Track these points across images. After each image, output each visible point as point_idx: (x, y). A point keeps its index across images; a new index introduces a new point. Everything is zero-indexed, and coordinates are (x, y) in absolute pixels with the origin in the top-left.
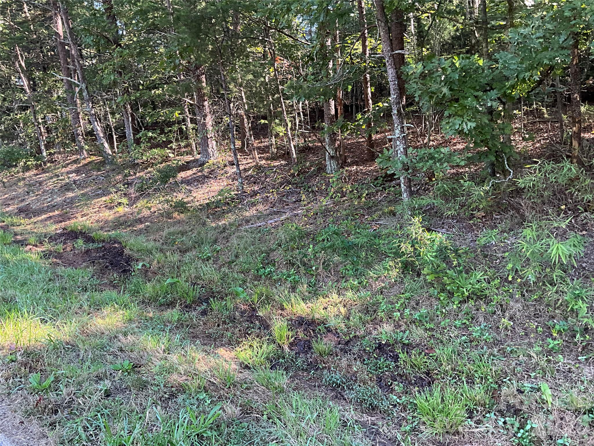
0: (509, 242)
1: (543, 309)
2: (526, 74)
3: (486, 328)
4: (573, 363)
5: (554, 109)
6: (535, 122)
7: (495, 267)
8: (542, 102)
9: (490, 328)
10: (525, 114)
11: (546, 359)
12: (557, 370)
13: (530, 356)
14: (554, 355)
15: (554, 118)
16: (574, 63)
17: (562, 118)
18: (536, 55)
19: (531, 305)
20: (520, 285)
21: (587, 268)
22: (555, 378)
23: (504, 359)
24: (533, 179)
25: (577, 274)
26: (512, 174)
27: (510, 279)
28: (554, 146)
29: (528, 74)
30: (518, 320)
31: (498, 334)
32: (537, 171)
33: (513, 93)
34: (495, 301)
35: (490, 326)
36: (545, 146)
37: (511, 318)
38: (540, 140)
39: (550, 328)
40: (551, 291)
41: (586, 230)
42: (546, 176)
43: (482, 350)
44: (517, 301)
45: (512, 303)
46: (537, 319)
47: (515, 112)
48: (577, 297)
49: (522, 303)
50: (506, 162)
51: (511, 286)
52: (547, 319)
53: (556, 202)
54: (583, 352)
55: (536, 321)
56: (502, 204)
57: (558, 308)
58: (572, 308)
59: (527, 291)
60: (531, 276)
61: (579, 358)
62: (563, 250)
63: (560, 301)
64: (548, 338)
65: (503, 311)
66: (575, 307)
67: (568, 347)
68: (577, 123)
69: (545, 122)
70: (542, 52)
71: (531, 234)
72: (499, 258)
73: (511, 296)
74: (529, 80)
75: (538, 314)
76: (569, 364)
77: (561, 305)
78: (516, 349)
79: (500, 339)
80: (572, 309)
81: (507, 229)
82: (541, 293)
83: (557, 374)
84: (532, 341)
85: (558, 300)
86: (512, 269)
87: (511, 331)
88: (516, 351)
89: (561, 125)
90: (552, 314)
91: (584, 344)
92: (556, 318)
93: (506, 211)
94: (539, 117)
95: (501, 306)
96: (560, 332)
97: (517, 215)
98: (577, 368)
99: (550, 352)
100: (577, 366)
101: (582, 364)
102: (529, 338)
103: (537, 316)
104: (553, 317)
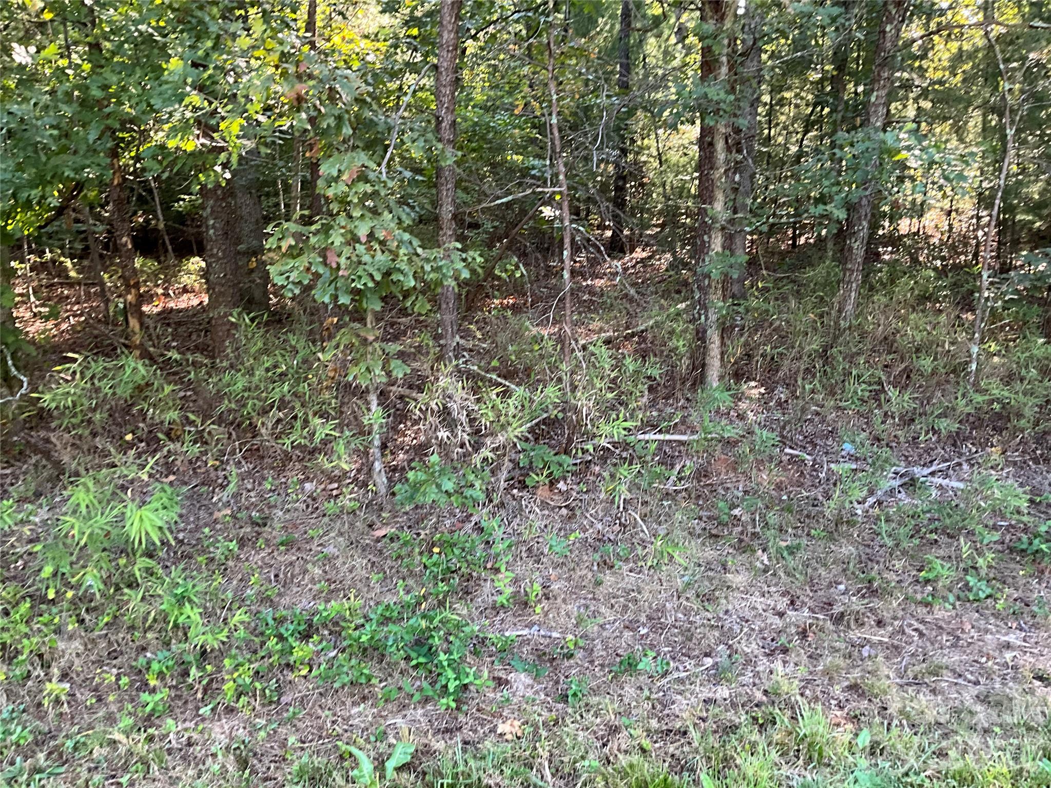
0: (37, 520)
1: (123, 639)
2: (33, 192)
3: (14, 715)
4: (192, 725)
5: (86, 263)
6: (52, 285)
7: (15, 578)
8: (62, 247)
9: (24, 711)
10: (32, 270)
11: (145, 735)
12: (168, 750)
13: (113, 743)
14: (157, 722)
15: (88, 278)
16: (116, 182)
17: (102, 278)
18: (49, 159)
19: (100, 637)
20: (72, 602)
21: (185, 541)
22: (167, 769)
23: (63, 769)
24: (72, 391)
25: (172, 554)
26: (25, 385)
27: (51, 595)
28: (95, 329)
29: (35, 193)
30: (78, 675)
31: (41, 718)
32: (78, 376)
33: (9, 228)
34: (26, 652)
35: (22, 707)
36: (79, 328)
37: (64, 676)
38: (68, 317)
39: (140, 671)
40: (133, 598)
41: (174, 474)
42: (93, 384)
43: (11, 768)
44: (71, 637)
45: (61, 645)
46: (114, 662)
47: (13, 264)
48: (181, 600)
49: (81, 637)
50: (10, 363)
51: (55, 610)
52: (133, 655)
53: (115, 430)
54: (206, 698)
55: (115, 666)
56: (14, 444)
57: (150, 627)
58: (175, 621)
59: (87, 610)
60: (92, 580)
61: (201, 712)
62: (150, 520)
63: (153, 614)
64: (141, 694)
65: (46, 666)
66: (181, 620)
67: (179, 697)
68: (133, 287)
69: (71, 285)
70: (58, 154)
71: (87, 499)
72: (21, 557)
73: (58, 631)
74: (39, 203)
75: (115, 651)
76: (186, 730)
77: (155, 620)
78: (83, 740)
79: (47, 729)
80: (176, 626)
81: (30, 494)
82: (115, 608)
83: (169, 758)
84: (113, 708)
85: (149, 613)
86: (55, 574)
87: (69, 703)
88: (84, 744)
89: (103, 290)
90: (142, 642)
91: (204, 682)
92: (151, 648)
93: (22, 456)
94: (59, 276)
95: (41, 656)
96: (161, 675)
97: (44, 462)
98: (201, 732)
99: (149, 720)
100: (200, 728)
101: (208, 722)
102: (106, 705)
103: (115, 654)
104: (144, 649)
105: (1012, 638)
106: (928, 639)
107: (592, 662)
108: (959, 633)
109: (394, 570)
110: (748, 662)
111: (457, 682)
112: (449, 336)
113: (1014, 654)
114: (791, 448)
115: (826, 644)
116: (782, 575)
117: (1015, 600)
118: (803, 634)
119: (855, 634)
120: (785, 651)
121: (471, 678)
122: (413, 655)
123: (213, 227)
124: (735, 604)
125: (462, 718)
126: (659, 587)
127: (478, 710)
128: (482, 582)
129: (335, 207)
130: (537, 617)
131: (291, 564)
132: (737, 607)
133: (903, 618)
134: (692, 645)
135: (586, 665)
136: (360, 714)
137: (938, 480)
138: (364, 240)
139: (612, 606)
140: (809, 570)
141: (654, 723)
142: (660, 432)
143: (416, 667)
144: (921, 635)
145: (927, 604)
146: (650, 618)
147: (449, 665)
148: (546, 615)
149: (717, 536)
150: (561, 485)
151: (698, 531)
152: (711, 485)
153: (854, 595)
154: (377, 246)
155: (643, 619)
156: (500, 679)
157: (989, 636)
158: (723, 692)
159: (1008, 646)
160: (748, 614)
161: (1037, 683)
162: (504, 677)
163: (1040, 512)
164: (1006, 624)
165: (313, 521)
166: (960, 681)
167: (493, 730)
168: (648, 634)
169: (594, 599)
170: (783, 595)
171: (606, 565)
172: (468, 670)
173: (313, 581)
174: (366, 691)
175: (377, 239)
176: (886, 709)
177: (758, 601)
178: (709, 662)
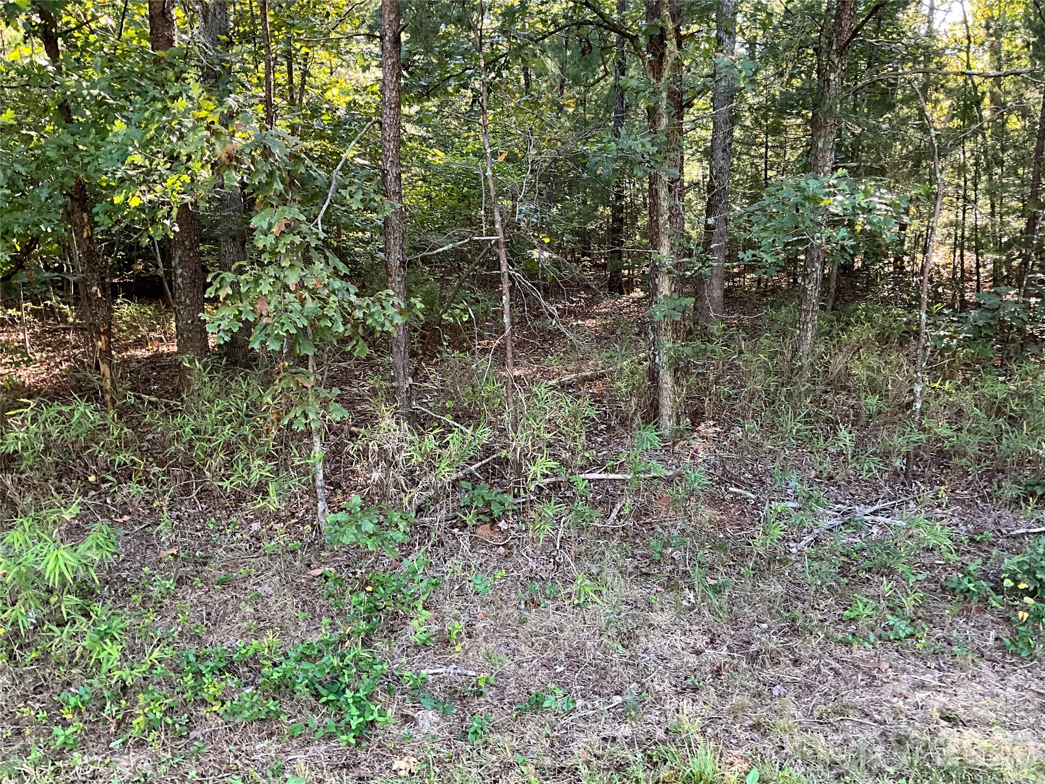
1: (50, 674)
4: (100, 758)
11: (53, 768)
12: (72, 782)
13: (21, 774)
14: (67, 755)
16: (85, 235)
19: (28, 672)
20: (6, 638)
21: (129, 580)
24: (23, 435)
25: (113, 592)
28: (80, 373)
32: (28, 421)
36: (65, 373)
38: (60, 362)
40: (62, 635)
41: (130, 513)
42: (45, 428)
46: (38, 697)
47: (9, 312)
48: (104, 637)
49: (10, 673)
52: (58, 690)
53: (81, 470)
54: (119, 732)
55: (38, 701)
57: (77, 663)
58: (96, 659)
59: (20, 647)
61: (111, 745)
62: (66, 559)
63: (79, 651)
64: (57, 727)
66: (102, 655)
67: (93, 731)
68: (103, 334)
70: (10, 211)
71: (20, 539)
75: (42, 686)
76: (92, 763)
77: (81, 657)
84: (30, 741)
85: (76, 649)
90: (67, 678)
91: (119, 717)
92: (74, 683)
96: (76, 710)
98: (107, 765)
99: (60, 754)
100: (107, 761)
101: (117, 755)
102: (24, 738)
103: (40, 689)
104: (69, 684)
105: (928, 678)
106: (844, 679)
107: (501, 700)
108: (875, 672)
109: (324, 609)
110: (658, 700)
111: (361, 719)
112: (401, 379)
113: (928, 693)
114: (737, 486)
115: (737, 683)
116: (706, 613)
117: (938, 639)
118: (717, 673)
119: (770, 673)
120: (695, 690)
121: (376, 715)
122: (323, 692)
123: (181, 275)
124: (654, 642)
125: (362, 755)
126: (582, 626)
127: (379, 747)
128: (408, 621)
129: (265, 258)
130: (456, 656)
131: (225, 602)
132: (657, 645)
133: (821, 657)
134: (605, 683)
135: (495, 703)
136: (264, 750)
137: (880, 519)
138: (293, 288)
139: (533, 644)
140: (735, 608)
141: (548, 761)
142: (606, 470)
143: (326, 704)
144: (837, 673)
145: (848, 644)
146: (568, 656)
147: (354, 702)
148: (466, 653)
149: (648, 574)
150: (503, 525)
151: (630, 569)
152: (651, 523)
153: (775, 633)
154: (306, 295)
155: (562, 656)
156: (407, 716)
157: (905, 676)
158: (625, 730)
159: (923, 686)
160: (667, 653)
161: (944, 723)
162: (411, 714)
163: (980, 551)
164: (925, 664)
165: (253, 560)
166: (866, 721)
167: (389, 767)
168: (562, 672)
169: (517, 637)
170: (704, 633)
171: (533, 603)
172: (373, 707)
173: (244, 619)
174: (275, 726)
175: (306, 288)
176: (783, 748)
177: (678, 639)
178: (617, 699)
